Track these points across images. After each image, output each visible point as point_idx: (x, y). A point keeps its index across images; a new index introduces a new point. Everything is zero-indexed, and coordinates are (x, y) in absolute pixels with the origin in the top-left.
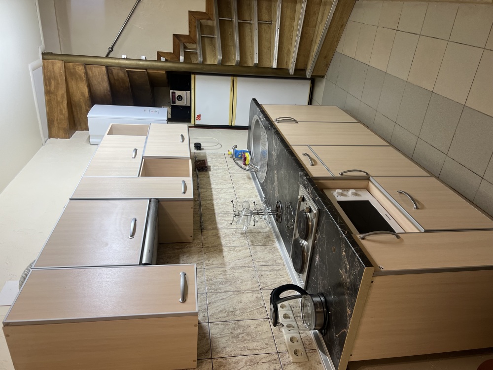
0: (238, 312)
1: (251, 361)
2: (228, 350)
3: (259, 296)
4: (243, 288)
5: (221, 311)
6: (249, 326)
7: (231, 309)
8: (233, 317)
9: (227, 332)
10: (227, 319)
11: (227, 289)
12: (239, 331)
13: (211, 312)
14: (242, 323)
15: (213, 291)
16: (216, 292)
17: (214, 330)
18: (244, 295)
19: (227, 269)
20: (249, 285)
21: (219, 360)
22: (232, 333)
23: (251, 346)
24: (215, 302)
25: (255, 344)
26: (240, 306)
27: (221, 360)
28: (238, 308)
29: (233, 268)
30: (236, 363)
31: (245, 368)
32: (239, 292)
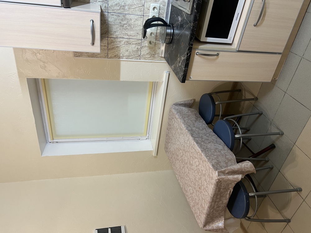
0: (127, 7)
1: (127, 42)
2: (117, 34)
5: (116, 4)
6: (131, 20)
7: (123, 4)
8: (123, 11)
9: (118, 21)
10: (119, 11)
12: (125, 22)
13: (110, 4)
14: (127, 16)
17: (111, 19)
21: (111, 39)
22: (120, 23)
23: (129, 33)
25: (132, 32)
27: (113, 39)
28: (127, 3)
30: (120, 42)
31: (124, 45)
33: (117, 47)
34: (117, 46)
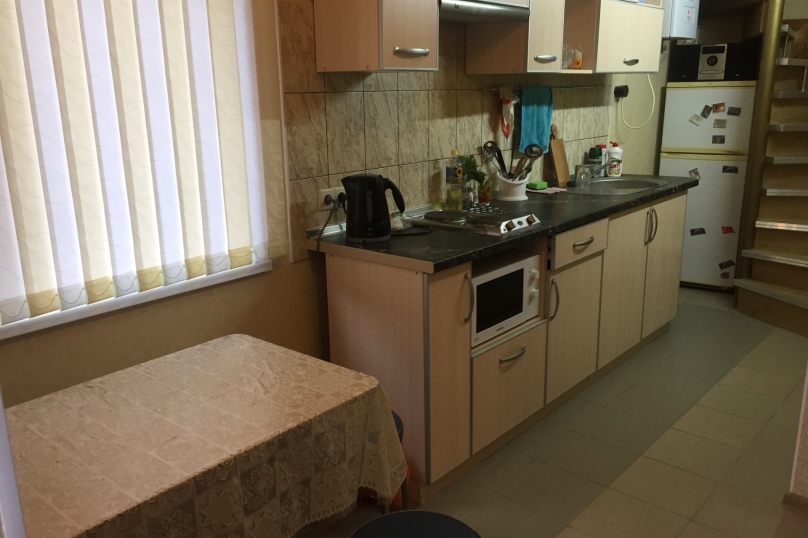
0: (374, 131)
1: (321, 141)
2: (333, 113)
3: (393, 162)
4: (402, 141)
5: (376, 109)
6: (358, 143)
7: (377, 123)
8: (369, 123)
9: (353, 114)
10: (367, 115)
11: (401, 117)
12: (353, 130)
13: (375, 95)
14: (362, 135)
15: (400, 100)
16: (399, 104)
18: (393, 142)
19: (427, 123)
20: (405, 150)
21: (323, 101)
22: (351, 120)
23: (337, 143)
24: (387, 102)
25: (338, 149)
26: (381, 136)
27: (323, 104)
28: (379, 132)
29: (428, 131)
30: (320, 122)
31: (314, 133)
32: (398, 135)
33: (309, 116)
34: (311, 114)
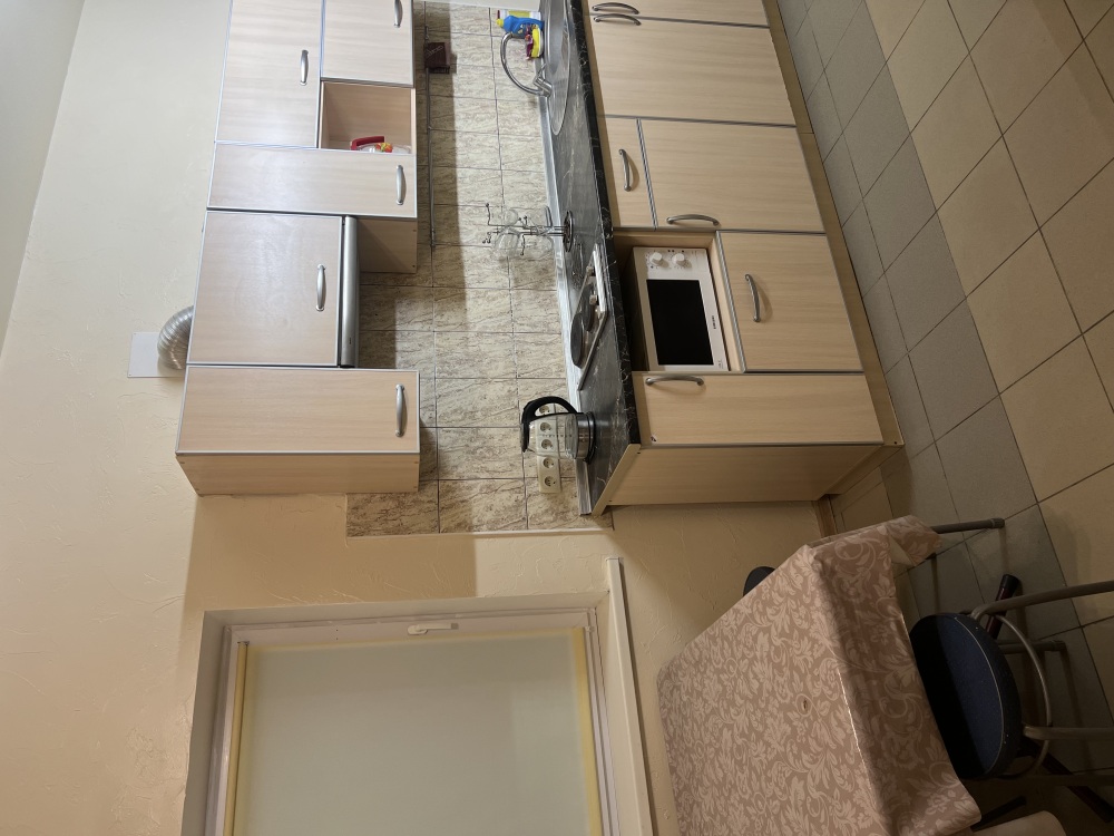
0: (479, 414)
1: (489, 487)
2: (460, 470)
3: (513, 389)
4: (492, 373)
5: (455, 411)
6: (491, 437)
7: (470, 409)
8: (470, 421)
9: (461, 443)
10: (462, 423)
11: (467, 374)
12: (477, 444)
13: (440, 411)
14: (483, 432)
15: (445, 375)
16: (451, 377)
17: (444, 440)
18: (491, 386)
19: (471, 335)
20: (499, 369)
21: (447, 483)
22: (467, 446)
23: (490, 466)
24: (448, 394)
25: (497, 464)
26: (483, 404)
27: (450, 483)
28: (480, 407)
29: (480, 334)
30: (469, 488)
31: (480, 496)
32: (484, 380)
33: (463, 502)
34: (461, 499)
